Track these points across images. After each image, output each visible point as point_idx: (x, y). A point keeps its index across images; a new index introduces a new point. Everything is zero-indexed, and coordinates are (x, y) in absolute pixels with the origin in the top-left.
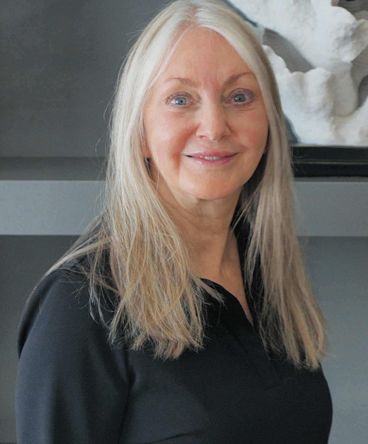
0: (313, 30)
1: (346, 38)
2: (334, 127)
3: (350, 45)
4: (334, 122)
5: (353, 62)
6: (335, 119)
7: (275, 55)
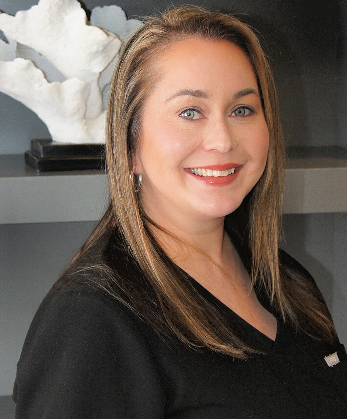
1: (97, 52)
2: (85, 128)
3: (99, 59)
4: (85, 124)
5: (101, 73)
6: (86, 121)
7: (34, 68)
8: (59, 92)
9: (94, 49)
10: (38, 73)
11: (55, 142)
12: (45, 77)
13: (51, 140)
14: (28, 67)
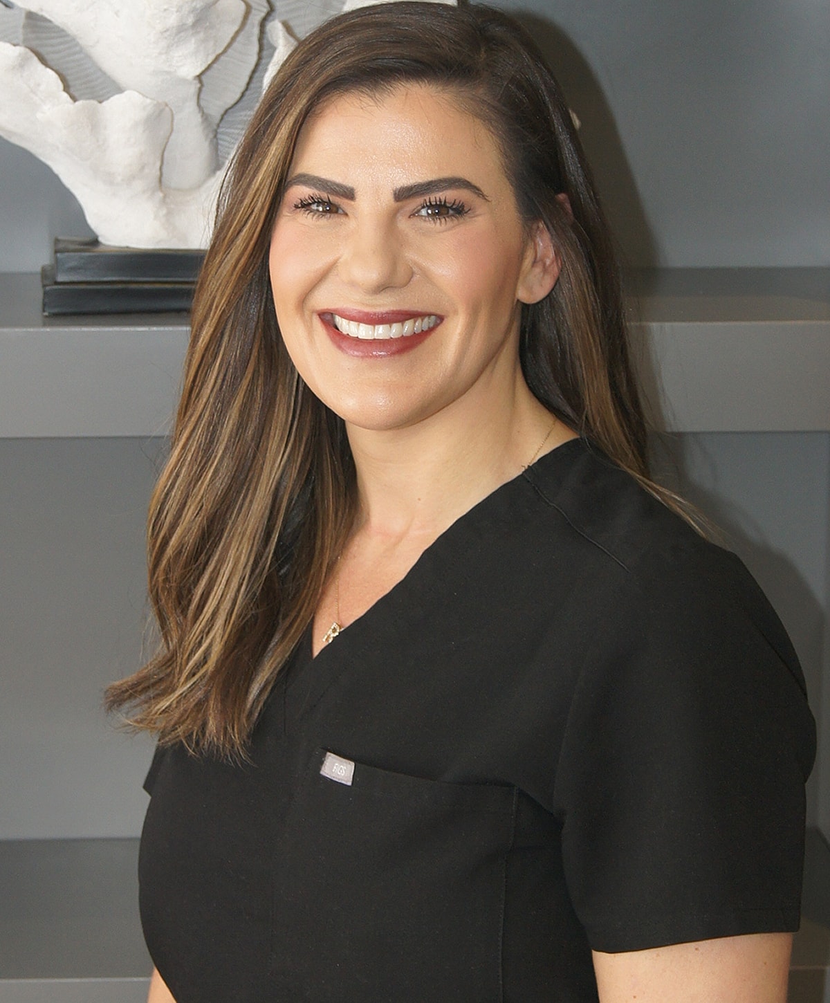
0: (117, 13)
1: (181, 29)
2: (165, 211)
3: (191, 45)
4: (164, 201)
5: (199, 77)
6: (165, 197)
7: (41, 67)
8: (94, 124)
9: (173, 20)
10: (50, 78)
11: (104, 245)
12: (67, 88)
13: (95, 242)
14: (22, 65)
